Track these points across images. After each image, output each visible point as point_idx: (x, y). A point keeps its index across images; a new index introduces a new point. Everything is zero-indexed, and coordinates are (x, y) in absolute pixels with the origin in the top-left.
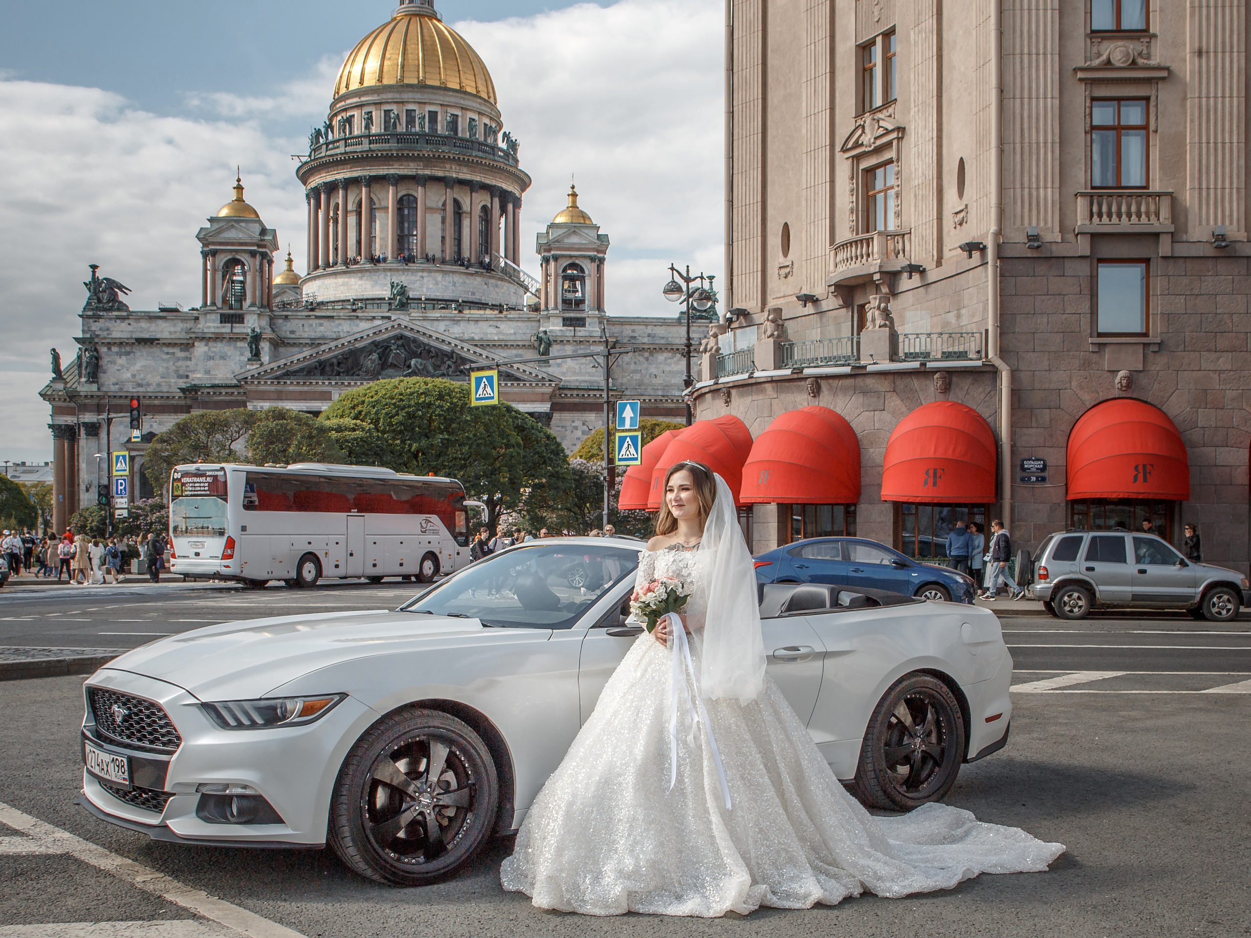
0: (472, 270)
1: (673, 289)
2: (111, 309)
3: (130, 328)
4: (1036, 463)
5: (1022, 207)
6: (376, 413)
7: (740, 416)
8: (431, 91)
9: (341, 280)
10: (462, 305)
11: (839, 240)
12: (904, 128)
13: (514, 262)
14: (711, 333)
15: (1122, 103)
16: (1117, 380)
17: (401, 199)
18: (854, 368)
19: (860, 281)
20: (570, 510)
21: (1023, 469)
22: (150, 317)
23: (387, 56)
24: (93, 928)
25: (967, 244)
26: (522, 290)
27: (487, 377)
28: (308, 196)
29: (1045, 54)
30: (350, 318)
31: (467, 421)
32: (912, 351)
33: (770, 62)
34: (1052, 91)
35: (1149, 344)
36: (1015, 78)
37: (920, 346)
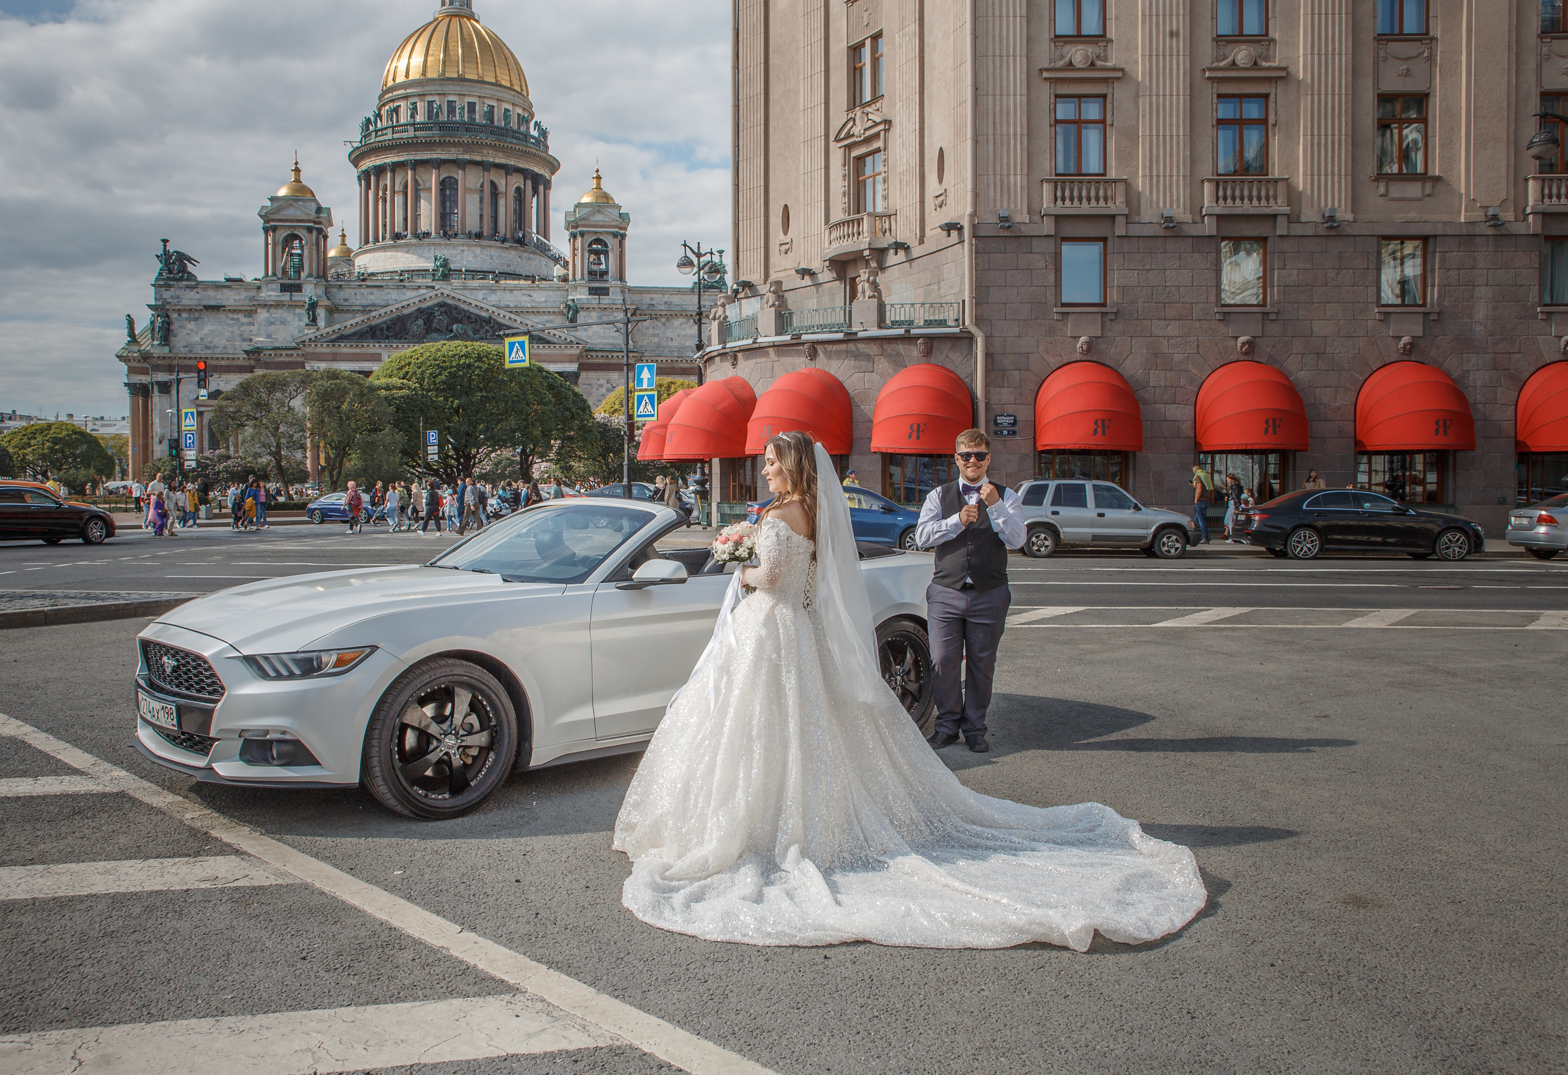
0: (507, 245)
1: (686, 263)
2: (181, 279)
3: (198, 296)
4: (1007, 418)
5: (995, 192)
6: (422, 373)
7: (745, 377)
8: (471, 84)
9: (389, 254)
10: (500, 276)
11: (833, 219)
12: (890, 121)
13: (545, 238)
14: (719, 303)
15: (1082, 99)
16: (1079, 345)
17: (444, 180)
18: (846, 334)
19: (852, 257)
20: (594, 459)
21: (996, 424)
22: (217, 286)
23: (430, 52)
24: (142, 865)
25: (947, 224)
26: (552, 263)
27: (519, 342)
28: (359, 178)
29: (1014, 56)
30: (398, 288)
31: (503, 380)
32: (898, 319)
33: (771, 62)
34: (1021, 89)
35: (1107, 313)
36: (988, 77)
37: (902, 315)
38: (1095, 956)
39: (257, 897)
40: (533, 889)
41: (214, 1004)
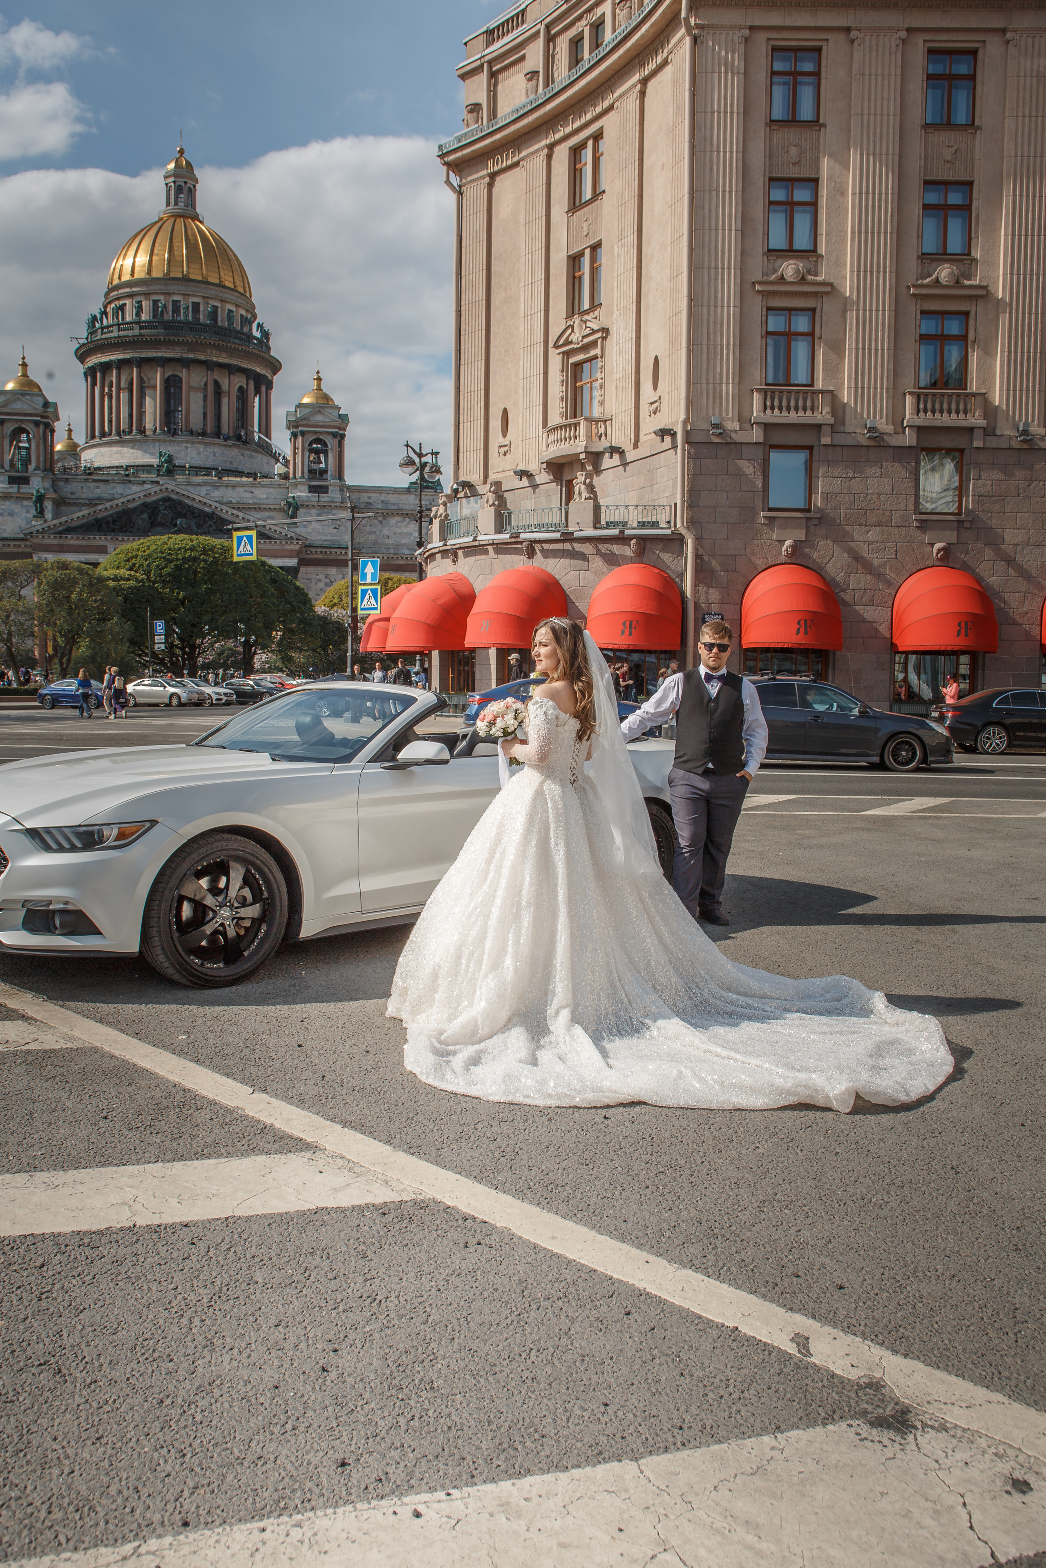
0: (230, 442)
1: (409, 462)
5: (708, 400)
6: (149, 565)
7: (466, 574)
8: (194, 284)
9: (115, 449)
10: (223, 472)
11: (551, 423)
12: (608, 329)
13: (267, 436)
14: (441, 502)
15: (793, 312)
16: (784, 548)
17: (168, 378)
18: (563, 534)
19: (568, 460)
20: (314, 651)
23: (156, 252)
25: (661, 430)
26: (273, 461)
27: (247, 537)
28: (86, 374)
29: (729, 269)
30: (124, 482)
31: (228, 574)
32: (613, 520)
33: (494, 269)
34: (734, 301)
35: (811, 518)
36: (702, 289)
37: (616, 516)
38: (857, 1117)
39: (50, 1060)
40: (316, 1053)
41: (25, 1160)
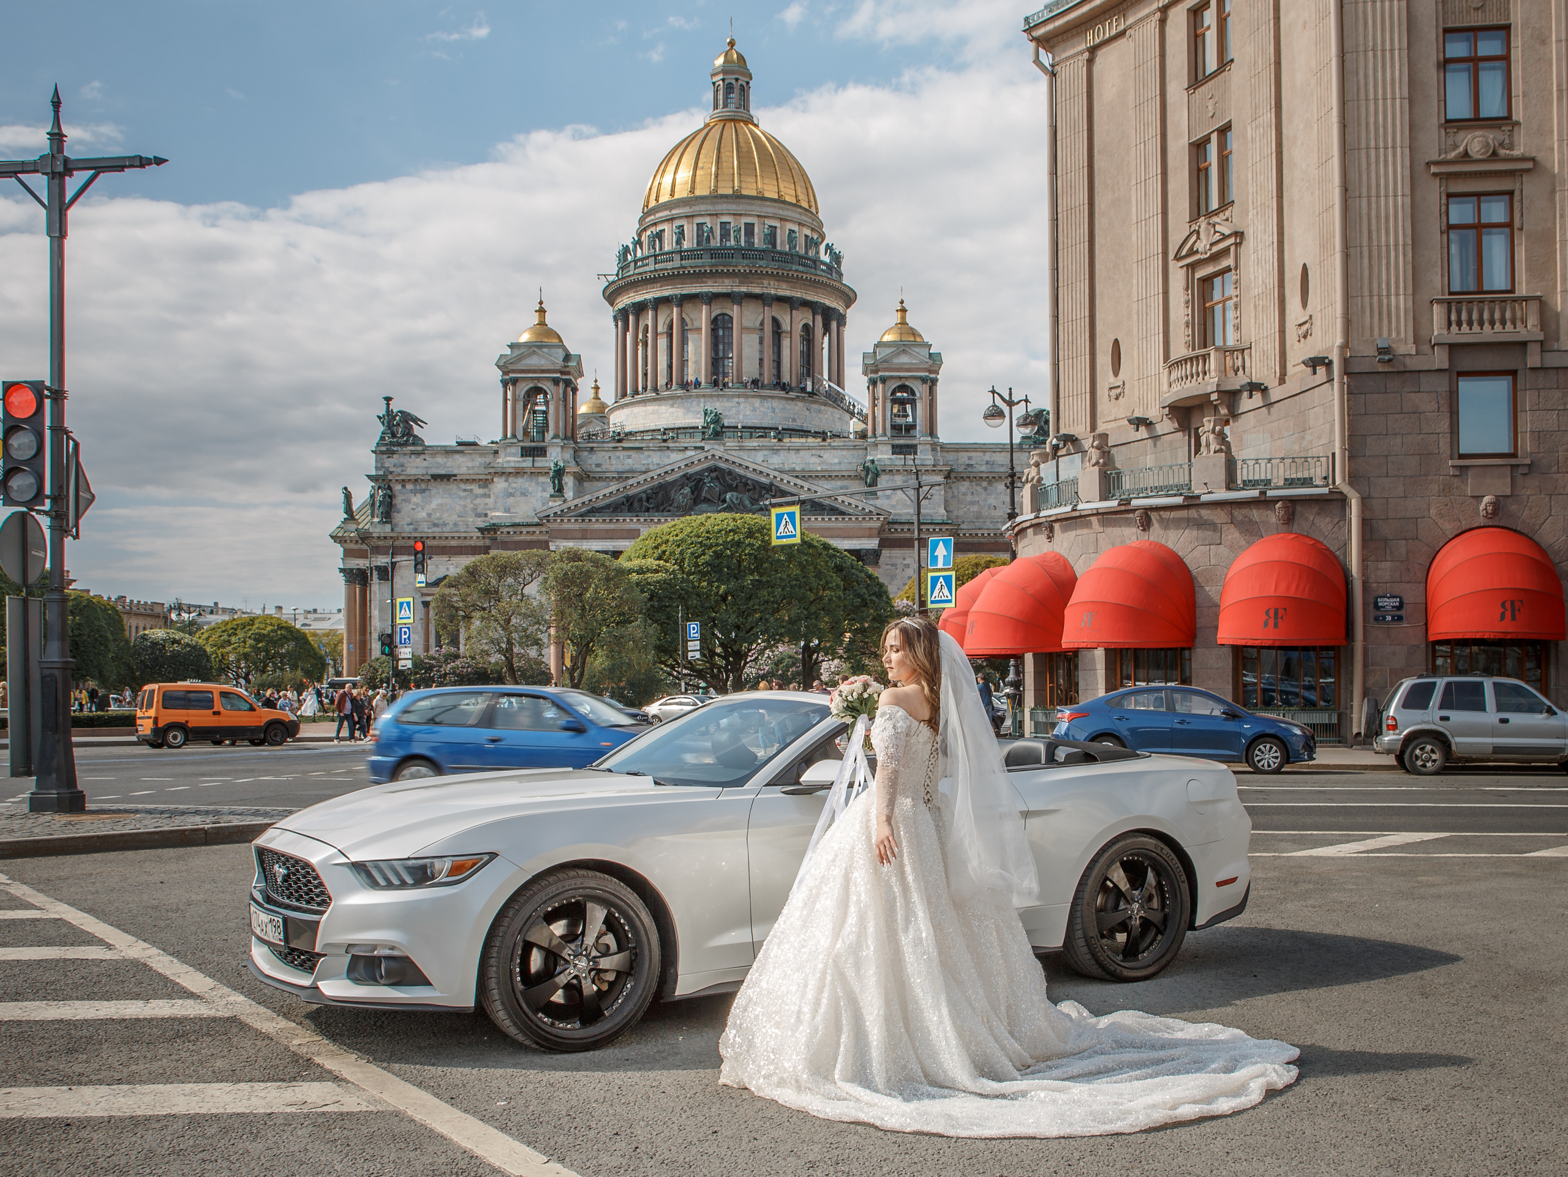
0: (792, 394)
1: (995, 414)
2: (406, 444)
3: (425, 464)
4: (1391, 600)
5: (1372, 317)
6: (681, 553)
7: (1064, 553)
8: (748, 201)
9: (650, 408)
10: (782, 433)
11: (1174, 356)
12: (1242, 233)
13: (839, 385)
14: (1032, 462)
15: (1482, 198)
16: (1482, 507)
17: (716, 318)
18: (1187, 498)
19: (1197, 402)
21: (1377, 607)
22: (447, 451)
23: (700, 165)
24: (231, 1088)
25: (1312, 359)
26: (847, 416)
27: (789, 514)
28: (615, 319)
29: (1394, 148)
30: (661, 449)
31: (779, 560)
32: (1251, 478)
33: (1097, 166)
34: (1403, 188)
35: (1518, 466)
36: (1360, 175)
37: (1260, 473)
39: (342, 1122)
